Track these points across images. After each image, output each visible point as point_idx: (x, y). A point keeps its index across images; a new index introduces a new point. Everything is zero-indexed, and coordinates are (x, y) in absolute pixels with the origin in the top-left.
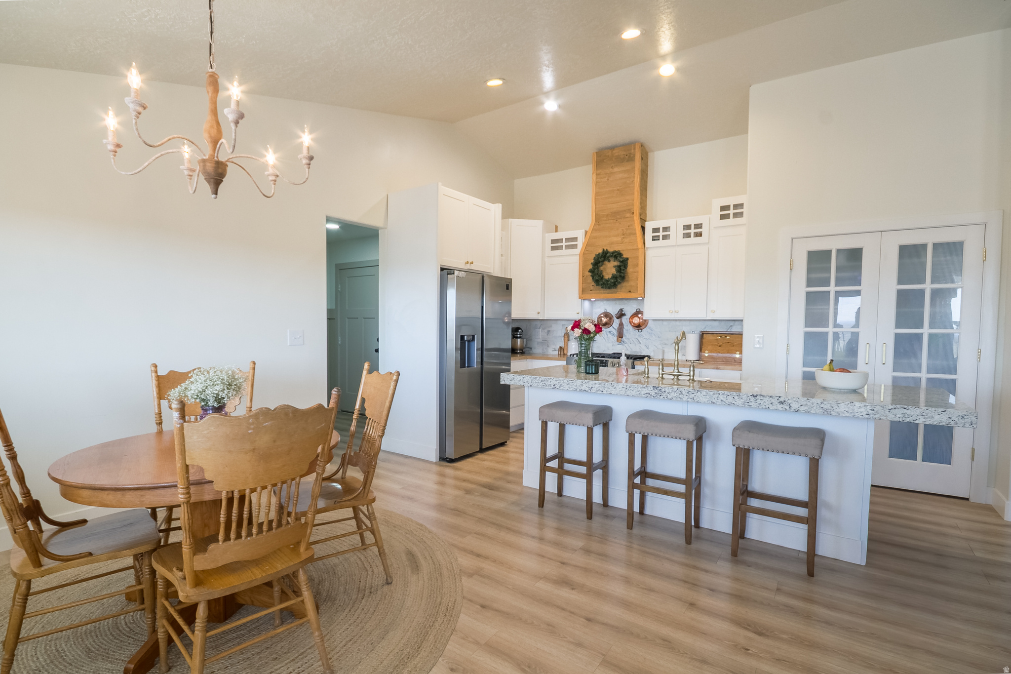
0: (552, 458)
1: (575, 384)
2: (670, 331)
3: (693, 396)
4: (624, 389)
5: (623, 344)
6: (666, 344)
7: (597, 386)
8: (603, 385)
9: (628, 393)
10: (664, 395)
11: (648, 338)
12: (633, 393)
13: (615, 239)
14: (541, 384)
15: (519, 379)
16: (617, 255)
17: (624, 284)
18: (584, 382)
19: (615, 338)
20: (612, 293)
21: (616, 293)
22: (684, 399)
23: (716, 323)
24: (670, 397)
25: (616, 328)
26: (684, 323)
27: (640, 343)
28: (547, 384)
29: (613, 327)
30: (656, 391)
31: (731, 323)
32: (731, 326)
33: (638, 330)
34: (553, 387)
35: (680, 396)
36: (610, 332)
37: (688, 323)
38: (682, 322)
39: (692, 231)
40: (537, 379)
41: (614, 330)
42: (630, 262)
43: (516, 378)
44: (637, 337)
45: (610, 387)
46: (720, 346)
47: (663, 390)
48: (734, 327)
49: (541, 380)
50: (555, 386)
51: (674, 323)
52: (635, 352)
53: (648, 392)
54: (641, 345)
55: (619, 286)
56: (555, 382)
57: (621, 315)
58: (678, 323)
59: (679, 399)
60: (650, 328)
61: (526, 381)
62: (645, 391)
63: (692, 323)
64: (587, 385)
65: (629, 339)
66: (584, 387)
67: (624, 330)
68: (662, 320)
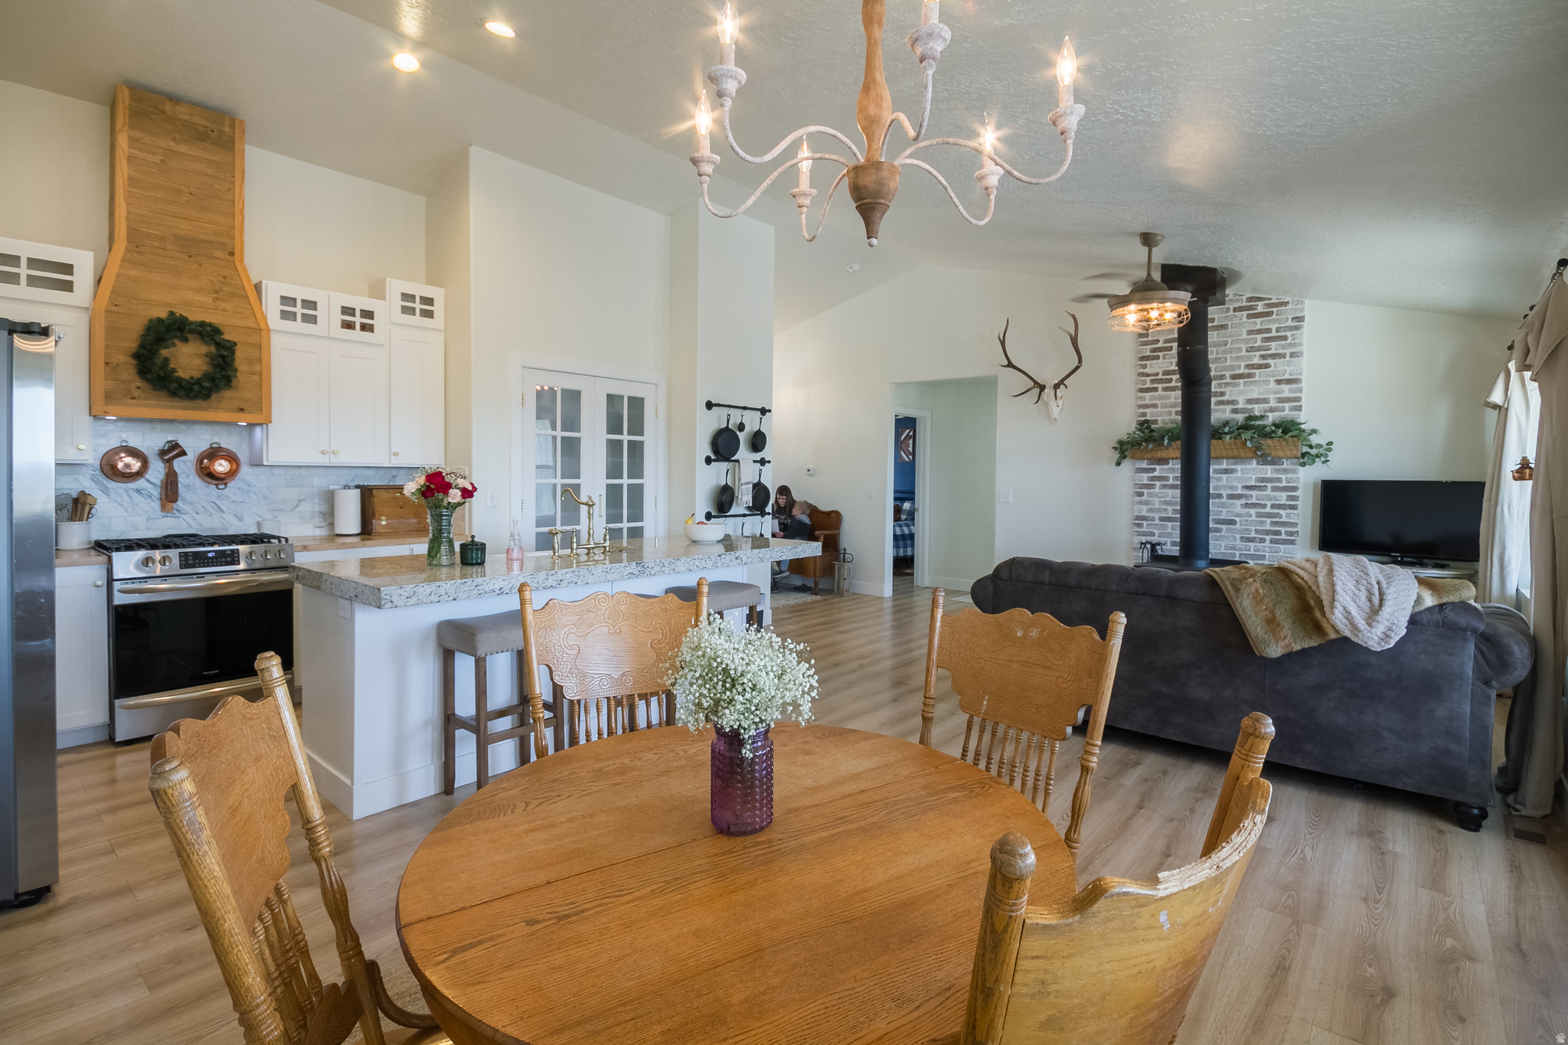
0: (502, 713)
1: (536, 580)
2: (288, 486)
3: (673, 566)
4: (604, 573)
5: (178, 514)
6: (281, 510)
7: (568, 576)
8: (577, 573)
9: (609, 578)
10: (647, 571)
11: (239, 500)
12: (615, 576)
13: (196, 297)
14: (475, 592)
15: (428, 591)
16: (209, 333)
17: (227, 394)
18: (550, 574)
19: (156, 505)
20: (196, 409)
21: (206, 409)
22: (667, 572)
23: (371, 472)
24: (653, 573)
25: (158, 482)
26: (315, 471)
27: (222, 511)
28: (487, 589)
29: (148, 481)
30: (639, 569)
31: (395, 472)
32: (394, 476)
33: (217, 485)
34: (498, 592)
35: (663, 569)
36: (138, 491)
37: (323, 471)
38: (310, 470)
39: (358, 320)
40: (468, 584)
41: (148, 486)
42: (240, 354)
43: (421, 590)
44: (214, 499)
45: (587, 574)
46: (401, 508)
47: (646, 565)
48: (398, 478)
49: (475, 585)
50: (502, 590)
51: (296, 471)
52: (211, 529)
53: (632, 571)
54: (224, 515)
55: (214, 396)
56: (502, 583)
57: (172, 452)
58: (303, 471)
59: (661, 573)
60: (244, 481)
61: (443, 592)
62: (628, 570)
63: (330, 471)
64: (554, 577)
65: (192, 504)
66: (551, 581)
67: (180, 485)
68: (299, 466)
